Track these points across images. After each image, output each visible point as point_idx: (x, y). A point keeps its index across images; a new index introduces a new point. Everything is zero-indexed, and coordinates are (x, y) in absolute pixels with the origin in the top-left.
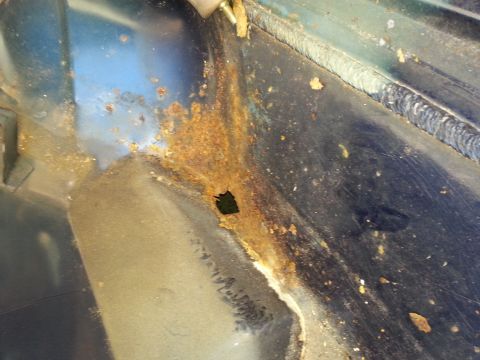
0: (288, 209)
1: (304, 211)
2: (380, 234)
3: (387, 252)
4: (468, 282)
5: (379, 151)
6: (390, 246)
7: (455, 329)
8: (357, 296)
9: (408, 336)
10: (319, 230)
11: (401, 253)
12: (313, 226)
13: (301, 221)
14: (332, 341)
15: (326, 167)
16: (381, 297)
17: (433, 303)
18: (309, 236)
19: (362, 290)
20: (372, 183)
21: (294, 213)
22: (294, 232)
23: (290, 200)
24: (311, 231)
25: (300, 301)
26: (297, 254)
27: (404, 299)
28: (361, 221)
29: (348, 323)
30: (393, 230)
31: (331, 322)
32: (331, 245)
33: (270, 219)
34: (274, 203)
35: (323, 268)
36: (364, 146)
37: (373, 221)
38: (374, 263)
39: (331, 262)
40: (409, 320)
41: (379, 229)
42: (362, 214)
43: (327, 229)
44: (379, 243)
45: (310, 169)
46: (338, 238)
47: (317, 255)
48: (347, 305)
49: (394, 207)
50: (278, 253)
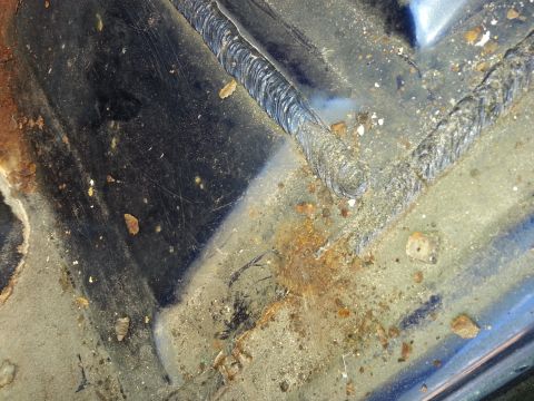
0: (40, 97)
1: (54, 100)
2: (116, 125)
3: (118, 146)
4: (176, 176)
5: (128, 22)
6: (122, 139)
7: (159, 229)
8: (85, 200)
9: (121, 242)
10: (64, 123)
11: (129, 146)
12: (59, 117)
13: (50, 112)
14: (56, 255)
15: (82, 43)
16: (105, 199)
17: (146, 201)
18: (55, 131)
19: (91, 192)
20: (117, 61)
21: (45, 102)
22: (41, 126)
23: (43, 85)
24: (56, 124)
25: (31, 209)
26: (40, 153)
27: (124, 199)
28: (102, 109)
29: (73, 233)
30: (127, 119)
31: (58, 234)
32: (72, 141)
33: (22, 111)
34: (28, 90)
35: (61, 168)
36: (117, 15)
37: (111, 109)
38: (105, 159)
39: (69, 161)
40: (123, 223)
41: (115, 118)
42: (103, 100)
43: (72, 121)
44: (113, 136)
45: (67, 45)
46: (80, 130)
47: (58, 153)
48: (76, 211)
49: (131, 91)
50: (23, 154)
